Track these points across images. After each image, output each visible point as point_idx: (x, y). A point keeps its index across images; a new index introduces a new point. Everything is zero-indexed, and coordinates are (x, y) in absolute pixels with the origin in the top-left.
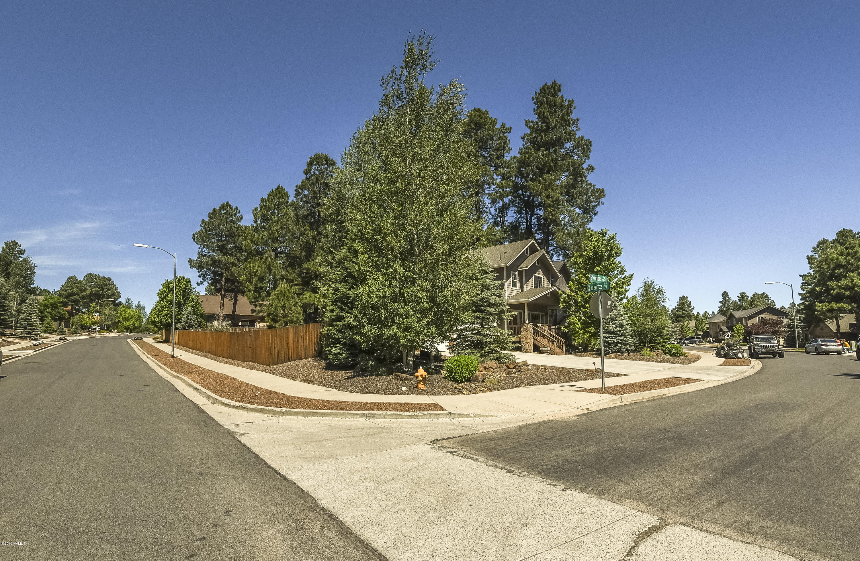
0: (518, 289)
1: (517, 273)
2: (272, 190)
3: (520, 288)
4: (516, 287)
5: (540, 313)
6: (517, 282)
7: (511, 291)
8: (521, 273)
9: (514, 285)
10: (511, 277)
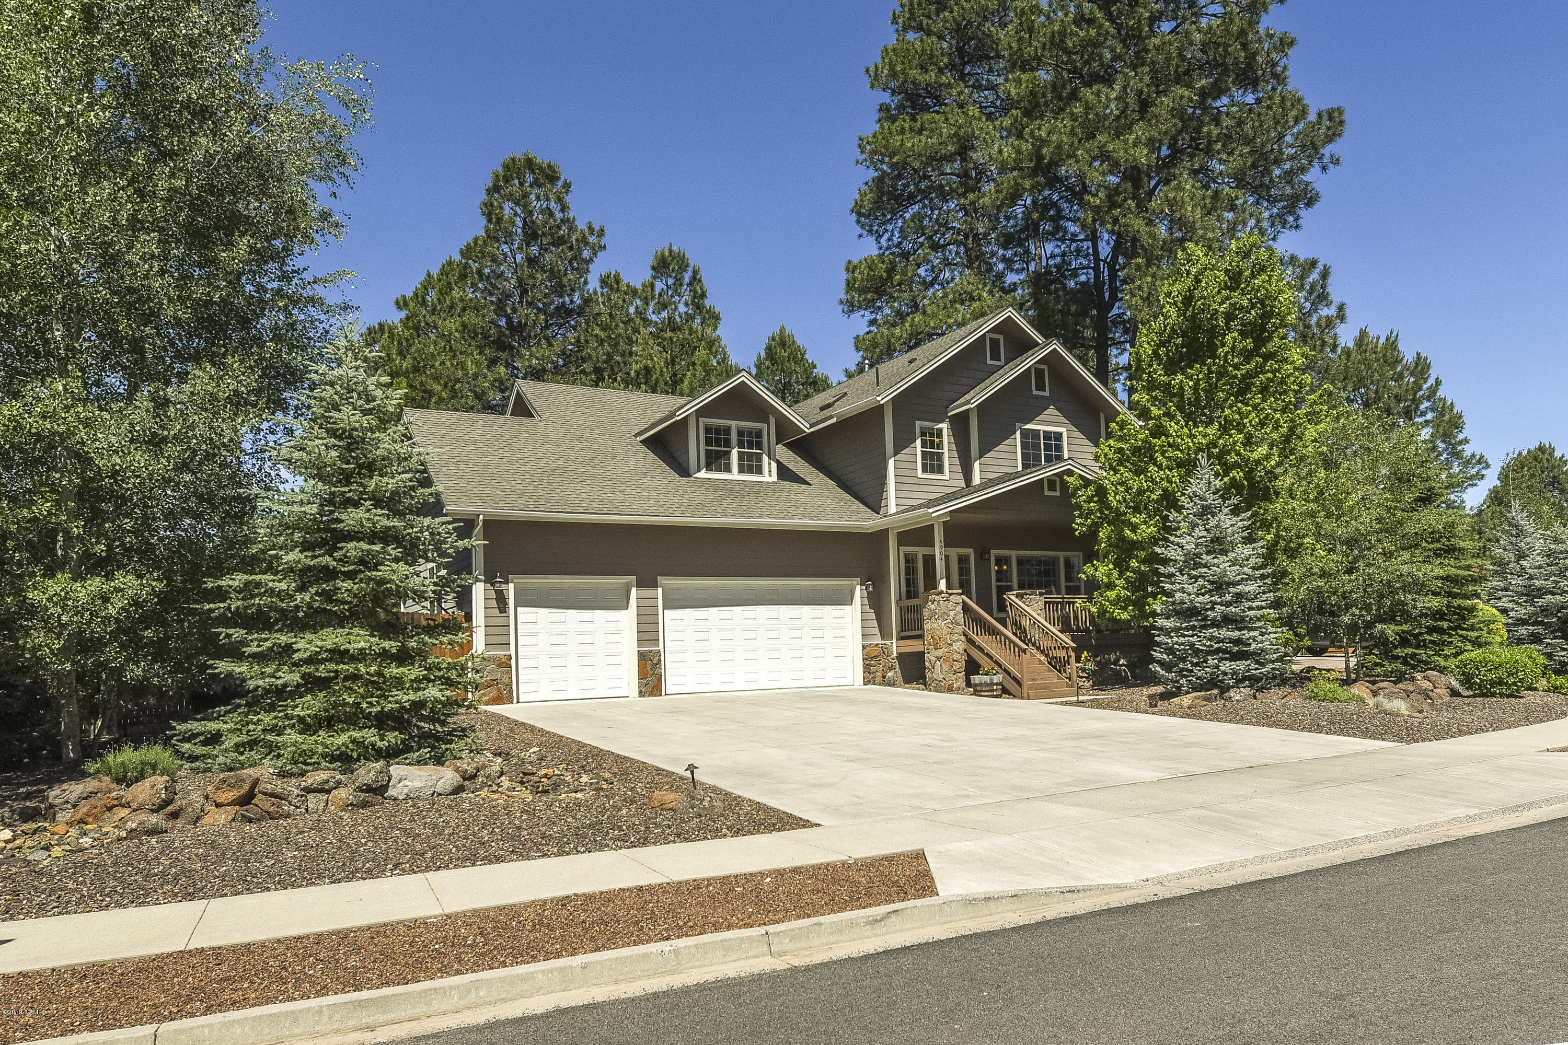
0: (950, 476)
1: (944, 426)
2: (429, 274)
3: (961, 476)
4: (940, 470)
5: (1062, 555)
6: (946, 456)
7: (915, 488)
8: (960, 424)
9: (933, 464)
10: (919, 442)
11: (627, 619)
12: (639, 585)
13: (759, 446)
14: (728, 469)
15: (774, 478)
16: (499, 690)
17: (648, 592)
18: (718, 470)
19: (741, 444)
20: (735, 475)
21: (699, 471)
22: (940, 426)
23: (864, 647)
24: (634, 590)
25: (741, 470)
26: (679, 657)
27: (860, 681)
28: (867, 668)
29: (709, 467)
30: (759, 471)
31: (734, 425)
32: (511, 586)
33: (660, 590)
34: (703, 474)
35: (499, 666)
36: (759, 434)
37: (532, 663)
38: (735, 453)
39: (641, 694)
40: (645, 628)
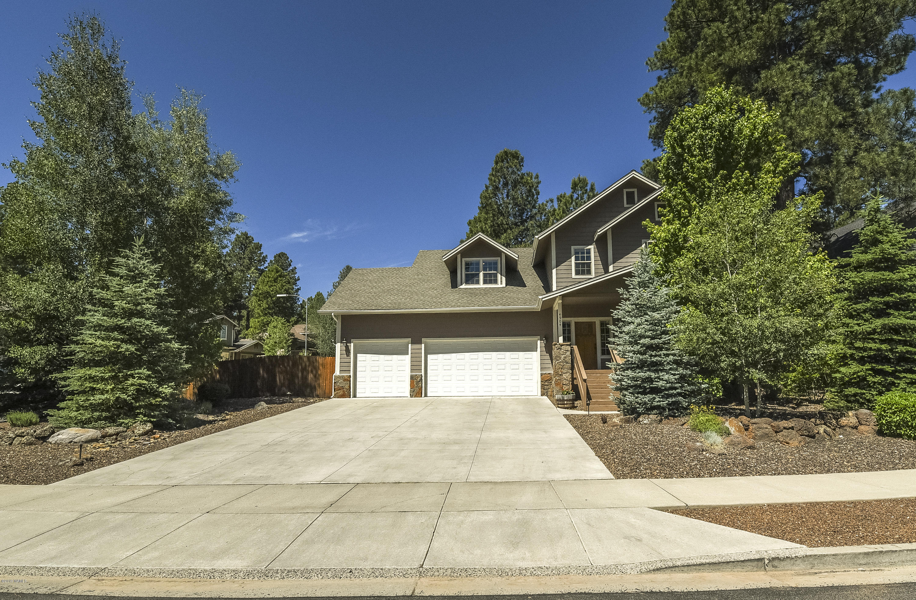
0: (596, 275)
1: (591, 247)
4: (589, 273)
6: (593, 264)
7: (570, 284)
9: (583, 269)
10: (573, 258)
11: (406, 359)
12: (412, 343)
13: (496, 269)
14: (478, 282)
15: (504, 285)
16: (344, 391)
17: (417, 346)
18: (473, 283)
19: (485, 269)
20: (481, 285)
21: (462, 285)
22: (589, 247)
23: (542, 375)
24: (410, 345)
25: (485, 282)
26: (435, 378)
27: (540, 394)
28: (543, 386)
29: (467, 282)
30: (496, 282)
31: (481, 260)
32: (352, 344)
33: (423, 345)
34: (464, 286)
35: (344, 381)
36: (496, 263)
37: (363, 380)
38: (481, 275)
39: (411, 396)
40: (415, 363)
